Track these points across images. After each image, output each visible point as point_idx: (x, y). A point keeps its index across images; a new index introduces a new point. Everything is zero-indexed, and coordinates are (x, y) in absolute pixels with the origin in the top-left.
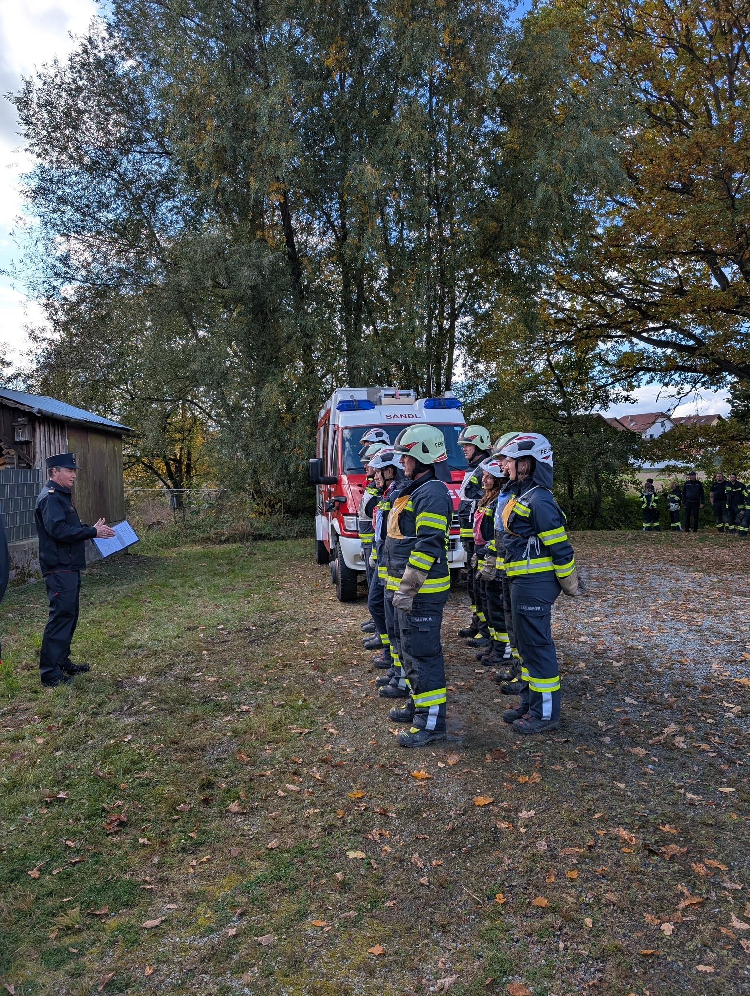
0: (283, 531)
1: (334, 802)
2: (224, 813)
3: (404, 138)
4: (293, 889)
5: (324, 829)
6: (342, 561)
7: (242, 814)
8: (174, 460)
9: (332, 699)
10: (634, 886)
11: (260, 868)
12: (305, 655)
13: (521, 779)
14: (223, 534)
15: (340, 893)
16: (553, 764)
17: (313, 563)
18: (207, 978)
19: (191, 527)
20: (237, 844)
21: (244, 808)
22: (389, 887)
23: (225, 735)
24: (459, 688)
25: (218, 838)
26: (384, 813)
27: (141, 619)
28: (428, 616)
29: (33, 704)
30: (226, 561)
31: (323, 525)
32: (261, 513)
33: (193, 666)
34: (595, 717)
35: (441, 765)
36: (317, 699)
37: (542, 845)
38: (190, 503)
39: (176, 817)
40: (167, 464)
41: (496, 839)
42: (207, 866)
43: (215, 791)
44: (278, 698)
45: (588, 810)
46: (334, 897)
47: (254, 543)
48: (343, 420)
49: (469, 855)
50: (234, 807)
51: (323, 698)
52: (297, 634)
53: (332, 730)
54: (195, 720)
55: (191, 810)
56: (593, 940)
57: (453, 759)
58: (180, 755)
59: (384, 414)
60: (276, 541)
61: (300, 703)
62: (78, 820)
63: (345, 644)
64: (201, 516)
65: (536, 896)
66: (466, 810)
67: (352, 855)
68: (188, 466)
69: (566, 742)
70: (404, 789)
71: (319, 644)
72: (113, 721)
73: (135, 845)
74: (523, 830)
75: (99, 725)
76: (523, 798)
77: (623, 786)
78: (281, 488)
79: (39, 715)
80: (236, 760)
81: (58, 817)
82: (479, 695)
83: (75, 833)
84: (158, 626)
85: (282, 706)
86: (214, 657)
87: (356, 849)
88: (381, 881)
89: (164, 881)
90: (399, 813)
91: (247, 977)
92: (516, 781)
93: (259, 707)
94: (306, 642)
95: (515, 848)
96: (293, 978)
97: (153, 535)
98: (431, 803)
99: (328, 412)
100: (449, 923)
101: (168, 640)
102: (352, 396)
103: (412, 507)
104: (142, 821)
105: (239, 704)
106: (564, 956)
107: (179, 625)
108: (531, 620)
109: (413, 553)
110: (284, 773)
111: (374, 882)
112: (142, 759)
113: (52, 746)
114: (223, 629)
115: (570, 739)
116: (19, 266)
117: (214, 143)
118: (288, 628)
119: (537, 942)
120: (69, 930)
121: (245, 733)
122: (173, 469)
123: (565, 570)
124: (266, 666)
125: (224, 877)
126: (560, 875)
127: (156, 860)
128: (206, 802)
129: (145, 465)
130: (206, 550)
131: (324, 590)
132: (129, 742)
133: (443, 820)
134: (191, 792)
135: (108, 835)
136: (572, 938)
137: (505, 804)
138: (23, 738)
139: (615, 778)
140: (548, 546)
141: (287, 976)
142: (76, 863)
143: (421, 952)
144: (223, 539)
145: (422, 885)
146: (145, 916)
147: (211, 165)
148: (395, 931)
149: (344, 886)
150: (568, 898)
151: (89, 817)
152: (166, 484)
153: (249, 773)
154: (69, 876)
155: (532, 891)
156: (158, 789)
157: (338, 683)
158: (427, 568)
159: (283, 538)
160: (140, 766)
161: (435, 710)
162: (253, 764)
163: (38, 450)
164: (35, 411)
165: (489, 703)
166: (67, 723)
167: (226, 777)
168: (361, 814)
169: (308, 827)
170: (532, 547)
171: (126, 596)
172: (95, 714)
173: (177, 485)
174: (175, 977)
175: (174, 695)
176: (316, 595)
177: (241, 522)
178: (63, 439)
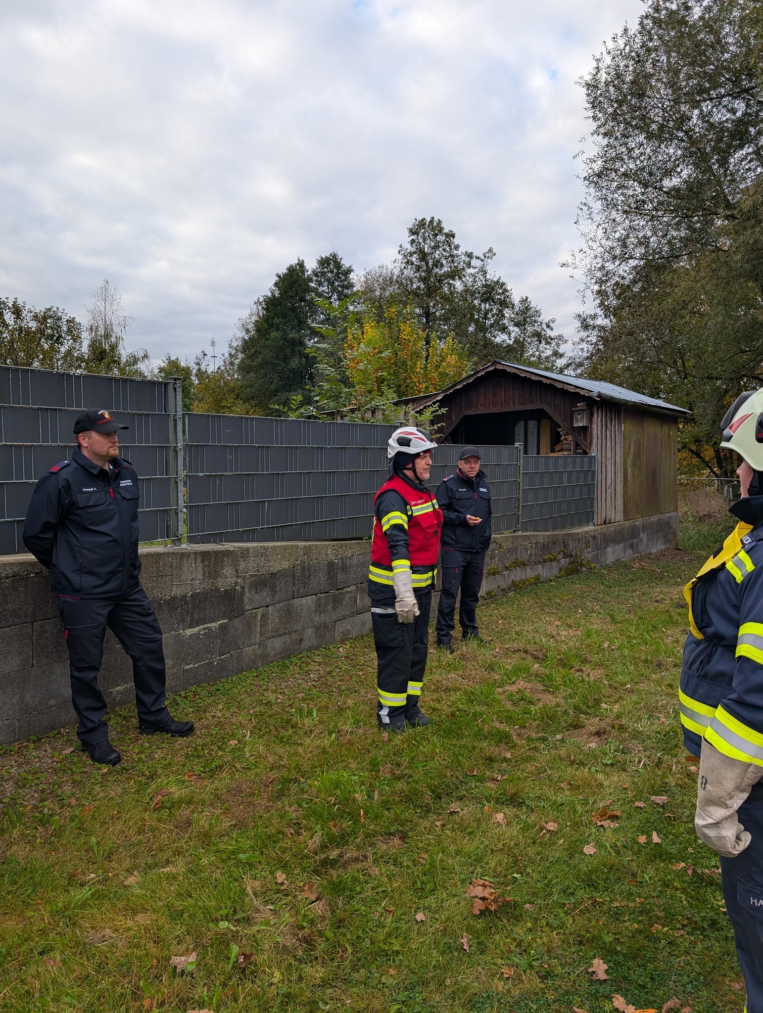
97: (705, 528)
129: (692, 451)
152: (714, 473)
163: (595, 436)
164: (594, 395)
178: (620, 425)
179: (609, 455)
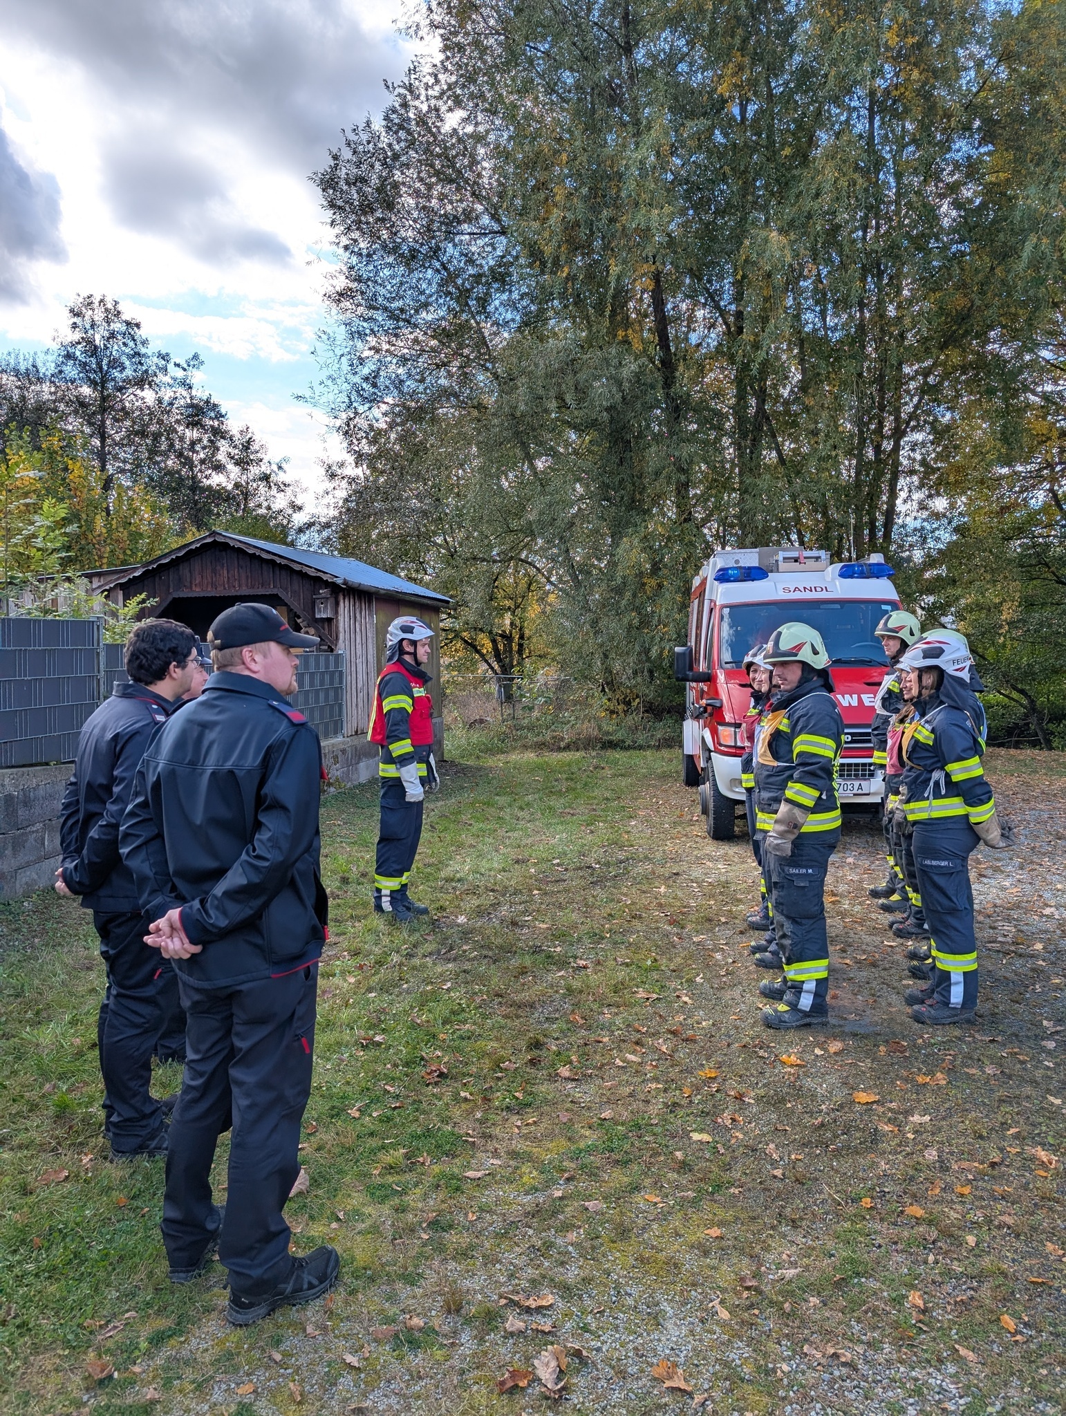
0: (641, 738)
1: (681, 1079)
2: (553, 1077)
3: (827, 187)
4: (626, 1163)
5: (666, 1105)
6: (715, 785)
7: (574, 1080)
8: (503, 636)
9: (689, 962)
10: (1041, 1214)
11: (590, 1138)
12: (660, 905)
13: (920, 1080)
14: (562, 739)
15: (679, 1173)
16: (968, 1067)
17: (679, 785)
18: (531, 1232)
19: (522, 728)
20: (567, 1110)
21: (576, 1074)
22: (737, 1175)
23: (557, 992)
24: (858, 962)
25: (546, 1101)
26: (739, 1097)
27: (461, 846)
28: (807, 867)
29: (341, 938)
30: (565, 776)
31: (693, 733)
32: (612, 712)
33: (521, 908)
34: (1041, 1014)
35: (818, 1052)
36: (670, 960)
37: (931, 1155)
38: (522, 696)
39: (500, 1075)
40: (494, 642)
41: (875, 1141)
42: (533, 1128)
43: (544, 1053)
44: (623, 955)
45: (1002, 1124)
46: (672, 1176)
47: (602, 753)
48: (723, 594)
49: (837, 1154)
50: (565, 1072)
51: (679, 960)
52: (649, 878)
53: (686, 999)
54: (523, 971)
55: (516, 1069)
56: (972, 1259)
57: (835, 1046)
58: (504, 1010)
59: (780, 587)
60: (632, 752)
61: (649, 963)
62: (395, 1065)
63: (712, 896)
64: (536, 714)
65: (911, 1204)
66: (841, 1106)
67: (696, 1136)
68: (521, 646)
69: (992, 1041)
70: (767, 1075)
71: (680, 894)
72: (430, 965)
73: (456, 1098)
74: (911, 1136)
75: (414, 968)
76: (919, 1101)
77: (1058, 1102)
78: (639, 679)
79: (349, 951)
80: (568, 1022)
81: (376, 1060)
82: (883, 974)
83: (393, 1079)
84: (481, 856)
85: (627, 965)
86: (547, 899)
87: (701, 1131)
88: (727, 1167)
89: (488, 1137)
90: (759, 1099)
91: (572, 1236)
92: (913, 1080)
93: (599, 963)
94: (663, 889)
95: (896, 1153)
96: (619, 1245)
97: (475, 737)
98: (798, 1092)
99: (704, 582)
100: (801, 1219)
101: (492, 873)
102: (737, 562)
103: (789, 726)
104: (464, 1075)
105: (575, 957)
106: (932, 1269)
107: (506, 856)
108: (936, 878)
109: (790, 784)
110: (624, 1041)
111: (719, 1166)
112: (463, 1010)
113: (364, 988)
114: (558, 865)
115: (999, 1039)
116: (319, 389)
117: (564, 217)
118: (641, 869)
119: (902, 1251)
120: (390, 1169)
121: (581, 992)
122: (501, 647)
123: (982, 814)
124: (610, 915)
125: (552, 1141)
126: (947, 1188)
127: (479, 1115)
128: (533, 1062)
129: (466, 642)
130: (540, 760)
131: (691, 823)
132: (448, 990)
133: (811, 1113)
134: (517, 1051)
135: (428, 1085)
136: (946, 1253)
137: (893, 1105)
138: (334, 975)
139: (1048, 1091)
140: (956, 783)
141: (614, 1242)
142: (395, 1108)
143: (764, 1242)
144: (562, 745)
145: (775, 1177)
146: (468, 1167)
147: (559, 247)
148: (737, 1218)
149: (684, 1167)
150: (952, 1213)
151: (407, 1064)
152: (492, 668)
153: (583, 1038)
154: (389, 1119)
155: (907, 1200)
156: (482, 1043)
157: (699, 944)
158: (811, 803)
159: (641, 748)
160: (460, 1017)
161: (811, 986)
162: (589, 1028)
163: (341, 629)
164: (339, 581)
165: (896, 984)
166: (380, 963)
167: (557, 1039)
168: (712, 1095)
169: (648, 1102)
170: (937, 784)
171: (443, 816)
172: (410, 956)
173: (506, 669)
174: (498, 1225)
175: (499, 941)
176: (680, 828)
177: (586, 724)
178: (371, 615)
179: (359, 652)
